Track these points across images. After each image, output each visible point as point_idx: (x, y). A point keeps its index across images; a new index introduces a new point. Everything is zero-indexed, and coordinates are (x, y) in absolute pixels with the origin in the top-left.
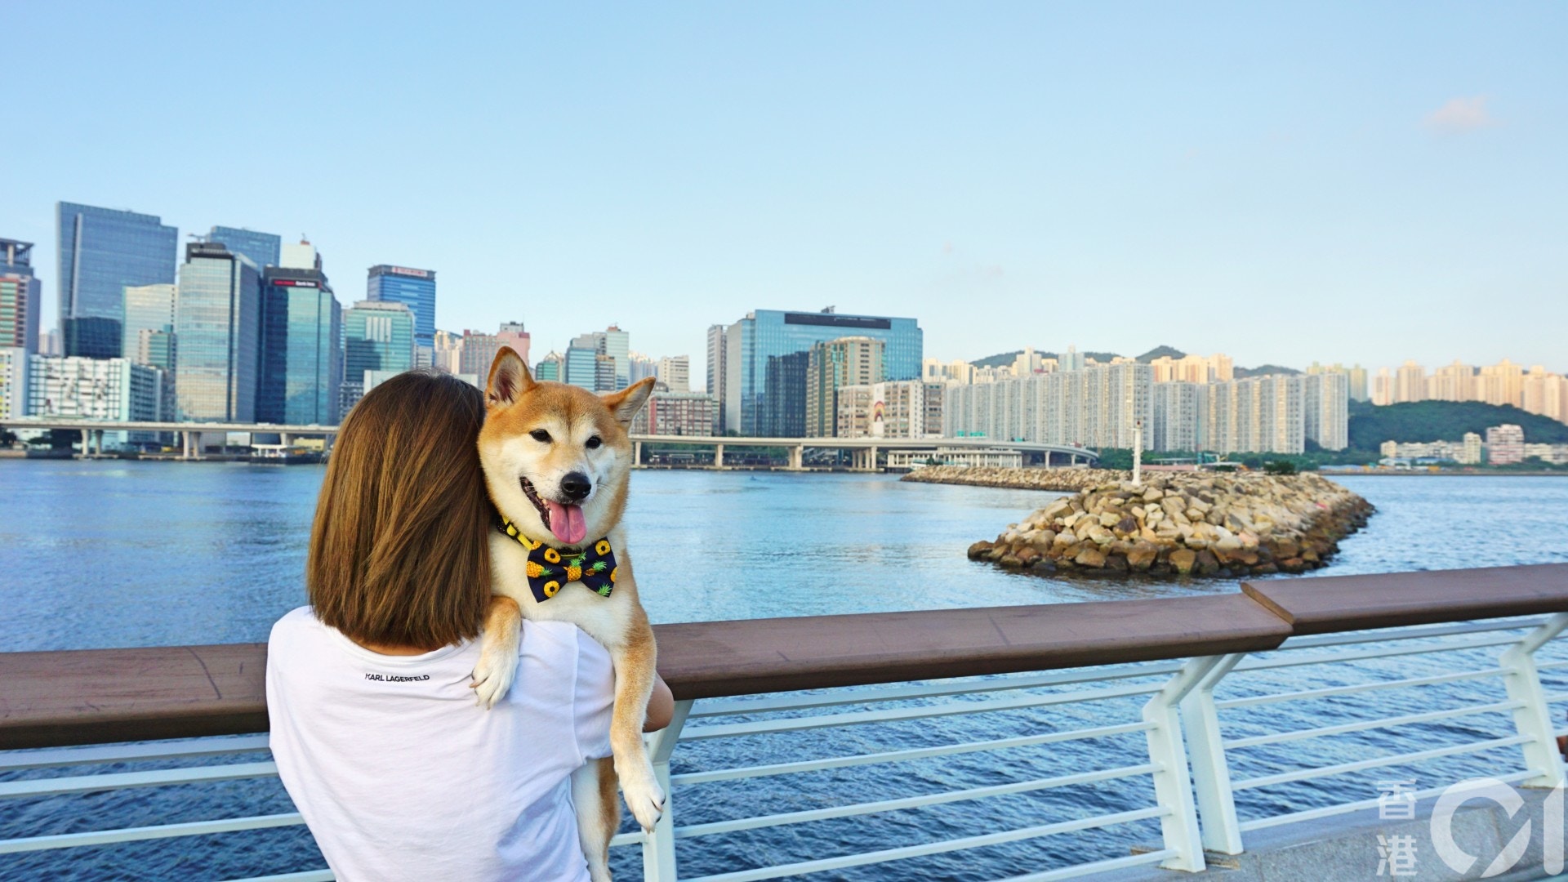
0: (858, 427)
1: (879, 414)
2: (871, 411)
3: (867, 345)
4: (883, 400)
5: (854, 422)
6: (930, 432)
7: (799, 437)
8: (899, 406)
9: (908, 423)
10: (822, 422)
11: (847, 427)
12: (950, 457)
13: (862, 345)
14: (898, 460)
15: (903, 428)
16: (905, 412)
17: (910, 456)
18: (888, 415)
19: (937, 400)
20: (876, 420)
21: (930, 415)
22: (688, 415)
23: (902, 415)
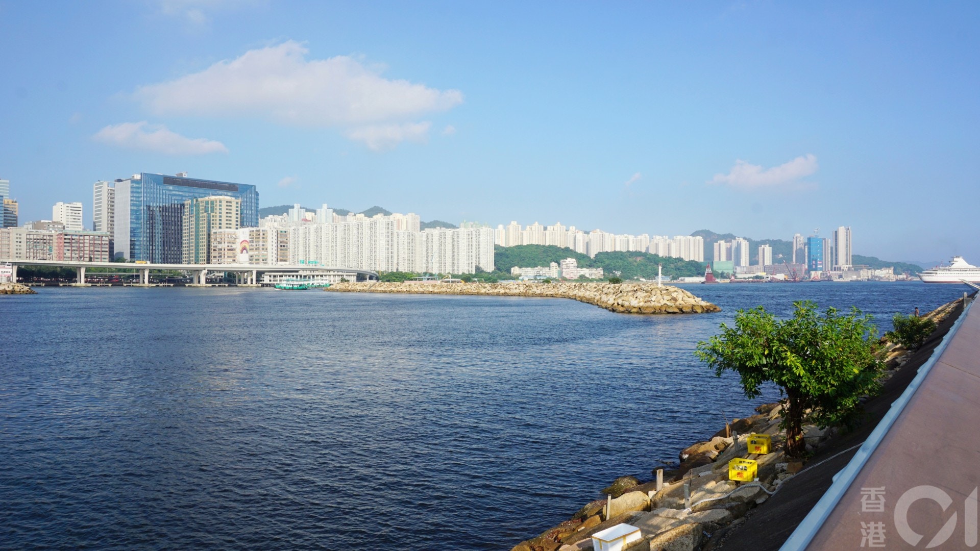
0: (228, 257)
1: (244, 249)
2: (238, 247)
3: (231, 202)
4: (248, 239)
5: (226, 253)
6: (281, 261)
7: (177, 263)
8: (261, 243)
9: (267, 255)
10: (197, 253)
11: (221, 257)
12: (311, 277)
13: (227, 202)
14: (272, 278)
15: (264, 258)
16: (265, 247)
17: (281, 276)
18: (251, 249)
19: (285, 240)
20: (242, 252)
21: (281, 250)
22: (89, 247)
23: (263, 249)
